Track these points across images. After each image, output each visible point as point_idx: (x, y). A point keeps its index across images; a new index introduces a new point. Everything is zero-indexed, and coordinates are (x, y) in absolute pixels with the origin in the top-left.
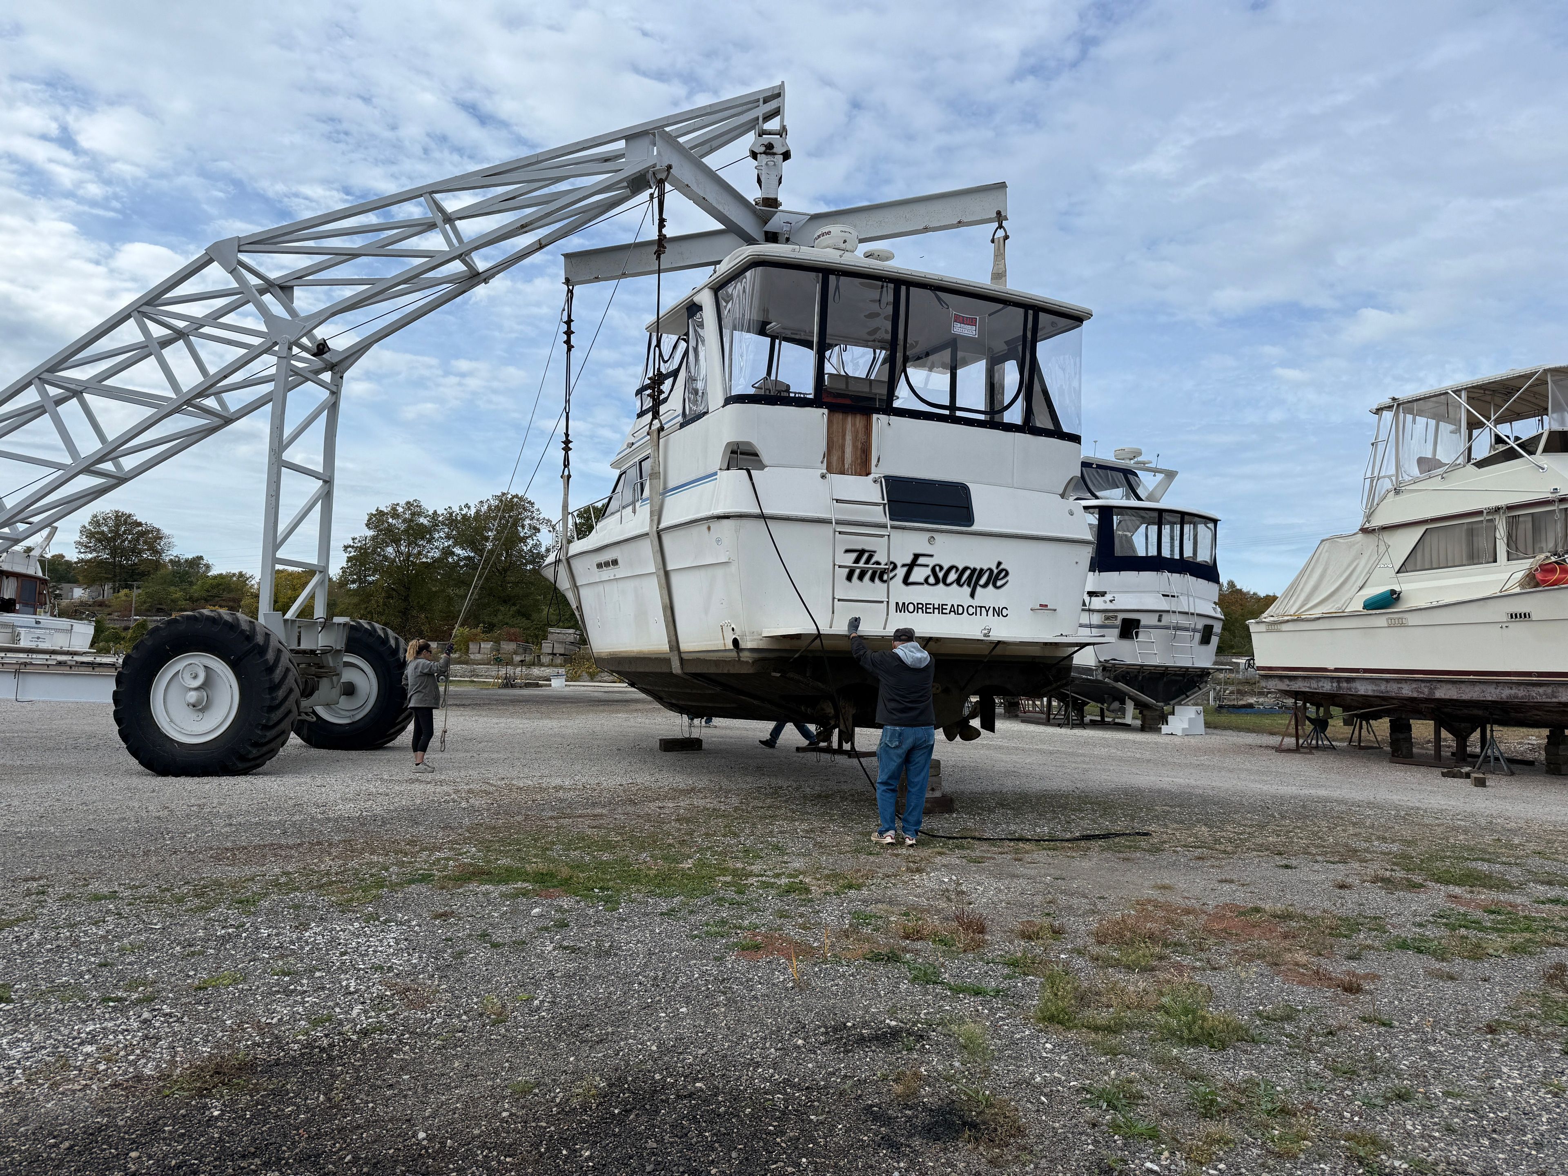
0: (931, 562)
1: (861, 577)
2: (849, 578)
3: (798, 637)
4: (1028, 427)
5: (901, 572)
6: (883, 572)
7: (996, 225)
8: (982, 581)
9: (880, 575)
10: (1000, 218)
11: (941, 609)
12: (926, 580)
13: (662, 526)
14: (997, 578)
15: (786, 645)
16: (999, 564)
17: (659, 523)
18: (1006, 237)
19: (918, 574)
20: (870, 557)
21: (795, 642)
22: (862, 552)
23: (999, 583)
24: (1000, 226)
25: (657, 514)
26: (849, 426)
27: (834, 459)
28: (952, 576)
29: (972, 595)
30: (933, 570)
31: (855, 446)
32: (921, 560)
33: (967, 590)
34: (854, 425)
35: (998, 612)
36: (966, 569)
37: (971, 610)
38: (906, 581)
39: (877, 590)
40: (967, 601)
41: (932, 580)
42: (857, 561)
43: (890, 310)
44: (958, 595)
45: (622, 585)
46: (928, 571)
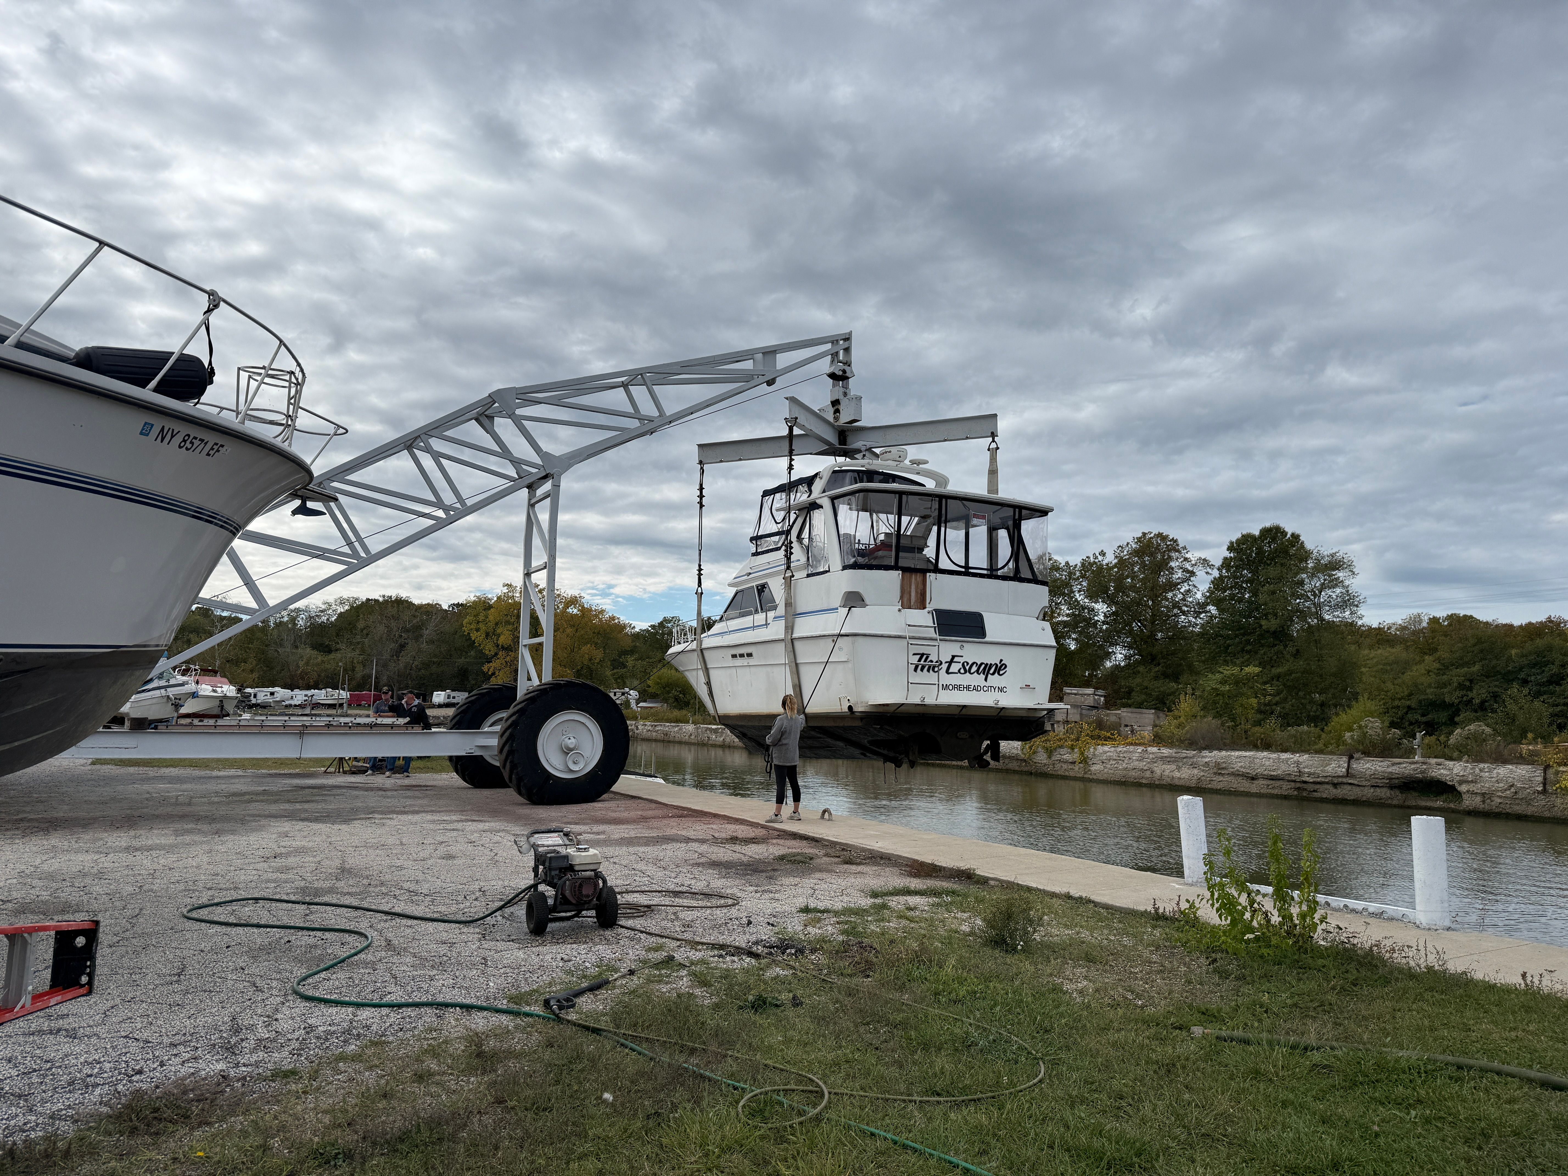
0: (962, 660)
1: (922, 670)
2: (915, 670)
3: (887, 705)
4: (1016, 577)
5: (944, 666)
6: (934, 667)
7: (991, 439)
8: (991, 671)
9: (932, 668)
10: (993, 435)
11: (968, 688)
12: (959, 671)
13: (795, 636)
14: (1000, 670)
15: (881, 710)
16: (1001, 660)
17: (792, 634)
18: (997, 448)
19: (955, 667)
20: (927, 658)
21: (886, 708)
22: (922, 655)
23: (1001, 672)
24: (993, 441)
25: (790, 628)
26: (913, 580)
27: (905, 599)
28: (974, 668)
29: (986, 680)
30: (963, 664)
31: (917, 592)
32: (956, 659)
33: (983, 676)
34: (916, 579)
35: (1001, 690)
36: (982, 664)
37: (985, 689)
38: (948, 672)
39: (932, 677)
40: (983, 683)
41: (962, 671)
42: (920, 660)
43: (936, 513)
44: (977, 679)
45: (753, 669)
46: (960, 665)
